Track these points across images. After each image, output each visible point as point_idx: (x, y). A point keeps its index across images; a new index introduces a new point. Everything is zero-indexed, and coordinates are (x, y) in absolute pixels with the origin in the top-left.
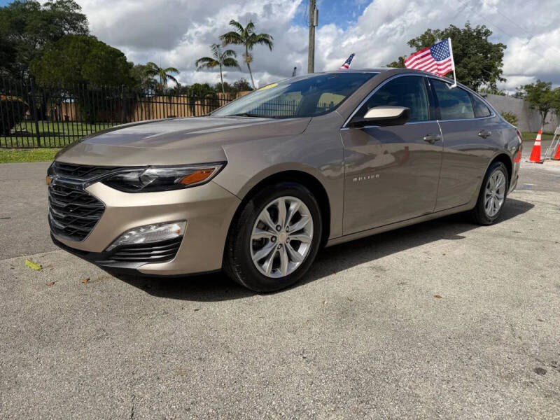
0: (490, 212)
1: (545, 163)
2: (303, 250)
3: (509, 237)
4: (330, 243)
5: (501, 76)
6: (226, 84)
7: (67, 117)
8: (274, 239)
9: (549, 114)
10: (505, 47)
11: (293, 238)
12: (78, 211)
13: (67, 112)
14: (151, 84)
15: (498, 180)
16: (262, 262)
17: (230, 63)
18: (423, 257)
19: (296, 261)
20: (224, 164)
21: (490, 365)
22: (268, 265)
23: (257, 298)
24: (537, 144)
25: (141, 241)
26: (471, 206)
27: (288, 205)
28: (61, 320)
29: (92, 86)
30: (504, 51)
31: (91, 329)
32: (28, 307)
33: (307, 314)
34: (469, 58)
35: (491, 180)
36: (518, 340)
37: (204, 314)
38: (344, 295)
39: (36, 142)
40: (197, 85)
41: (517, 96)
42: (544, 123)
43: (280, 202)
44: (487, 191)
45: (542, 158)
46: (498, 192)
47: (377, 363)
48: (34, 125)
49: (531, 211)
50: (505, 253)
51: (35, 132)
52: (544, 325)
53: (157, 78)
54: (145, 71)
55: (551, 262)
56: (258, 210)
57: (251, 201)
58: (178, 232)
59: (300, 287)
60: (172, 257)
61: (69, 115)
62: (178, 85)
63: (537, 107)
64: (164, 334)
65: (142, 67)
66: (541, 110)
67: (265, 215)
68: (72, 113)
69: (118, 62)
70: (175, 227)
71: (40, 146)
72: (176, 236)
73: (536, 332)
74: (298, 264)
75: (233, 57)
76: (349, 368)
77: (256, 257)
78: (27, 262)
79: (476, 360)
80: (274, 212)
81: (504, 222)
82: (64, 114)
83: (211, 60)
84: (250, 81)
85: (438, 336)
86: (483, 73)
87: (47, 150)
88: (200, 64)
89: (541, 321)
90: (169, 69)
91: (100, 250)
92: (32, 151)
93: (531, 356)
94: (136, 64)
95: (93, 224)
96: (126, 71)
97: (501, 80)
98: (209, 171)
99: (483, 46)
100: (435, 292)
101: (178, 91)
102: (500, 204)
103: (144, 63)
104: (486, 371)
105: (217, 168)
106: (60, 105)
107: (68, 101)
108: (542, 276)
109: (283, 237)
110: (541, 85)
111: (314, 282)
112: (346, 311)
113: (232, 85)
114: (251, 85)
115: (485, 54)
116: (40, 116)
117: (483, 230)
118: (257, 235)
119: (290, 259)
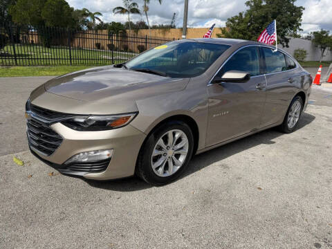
0: (290, 125)
1: (322, 84)
2: (182, 159)
3: (301, 143)
4: (198, 153)
5: (300, 27)
6: (131, 22)
7: (32, 41)
8: (165, 154)
9: (326, 51)
10: (304, 9)
11: (176, 153)
12: (46, 138)
13: (32, 37)
14: (85, 22)
15: (297, 107)
16: (157, 168)
17: (135, 11)
18: (251, 157)
19: (178, 166)
20: (137, 113)
21: (289, 240)
22: (161, 170)
23: (154, 189)
24: (318, 73)
25: (86, 160)
26: (281, 123)
27: (174, 134)
28: (37, 205)
29: (48, 24)
30: (303, 12)
31: (57, 212)
32: (18, 194)
33: (184, 202)
34: (282, 15)
35: (292, 107)
36: (305, 222)
37: (123, 202)
38: (205, 187)
39: (14, 62)
40: (114, 23)
41: (308, 38)
42: (322, 56)
43: (170, 133)
44: (290, 114)
45: (321, 81)
46: (296, 113)
47: (225, 239)
48: (12, 47)
49: (314, 121)
50: (298, 155)
51: (13, 54)
52: (321, 211)
53: (89, 18)
54: (81, 14)
55: (325, 163)
56: (156, 139)
57: (152, 135)
58: (108, 155)
59: (179, 180)
60: (104, 170)
61: (34, 40)
62: (102, 22)
63: (319, 46)
64: (100, 217)
65: (79, 11)
66: (322, 47)
67: (160, 142)
68: (35, 39)
69: (64, 8)
70: (106, 153)
71: (17, 65)
72: (107, 157)
73: (316, 216)
74: (179, 167)
75: (136, 7)
76: (209, 242)
77: (154, 166)
78: (15, 159)
79: (281, 237)
80: (166, 140)
81: (298, 131)
82: (31, 39)
83: (123, 9)
84: (146, 21)
85: (260, 218)
86: (290, 25)
87: (22, 68)
88: (116, 11)
89: (318, 207)
90: (96, 13)
91: (60, 163)
92: (12, 68)
93: (313, 234)
94: (75, 9)
95: (56, 147)
96: (70, 15)
97: (300, 30)
98: (127, 118)
99: (290, 8)
100: (258, 185)
101: (102, 26)
102: (297, 120)
103: (81, 9)
104: (288, 245)
105: (132, 116)
106: (28, 33)
107: (33, 30)
108: (319, 173)
109: (171, 153)
110: (323, 32)
111: (187, 177)
112: (206, 199)
113: (135, 23)
114: (147, 24)
115: (292, 13)
116: (15, 40)
117: (285, 136)
118: (155, 153)
119: (174, 164)
